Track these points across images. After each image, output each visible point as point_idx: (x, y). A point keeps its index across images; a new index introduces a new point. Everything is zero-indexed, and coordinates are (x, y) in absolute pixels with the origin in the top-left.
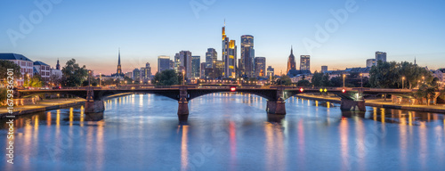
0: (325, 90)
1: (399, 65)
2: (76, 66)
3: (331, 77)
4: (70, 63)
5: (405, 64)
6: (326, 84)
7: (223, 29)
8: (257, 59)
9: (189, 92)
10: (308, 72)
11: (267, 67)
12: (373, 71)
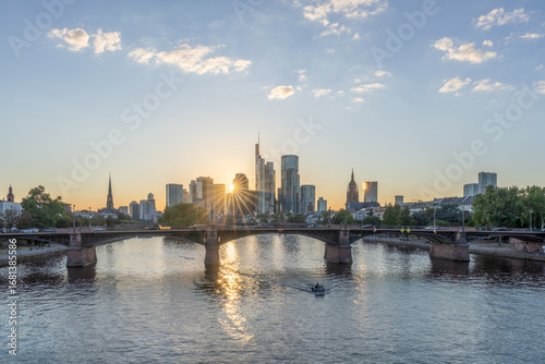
0: (409, 230)
1: (523, 191)
2: (46, 197)
3: (412, 211)
4: (35, 192)
5: (534, 190)
6: (407, 222)
7: (257, 146)
8: (304, 188)
9: (220, 233)
10: (377, 205)
11: (317, 199)
12: (479, 201)
